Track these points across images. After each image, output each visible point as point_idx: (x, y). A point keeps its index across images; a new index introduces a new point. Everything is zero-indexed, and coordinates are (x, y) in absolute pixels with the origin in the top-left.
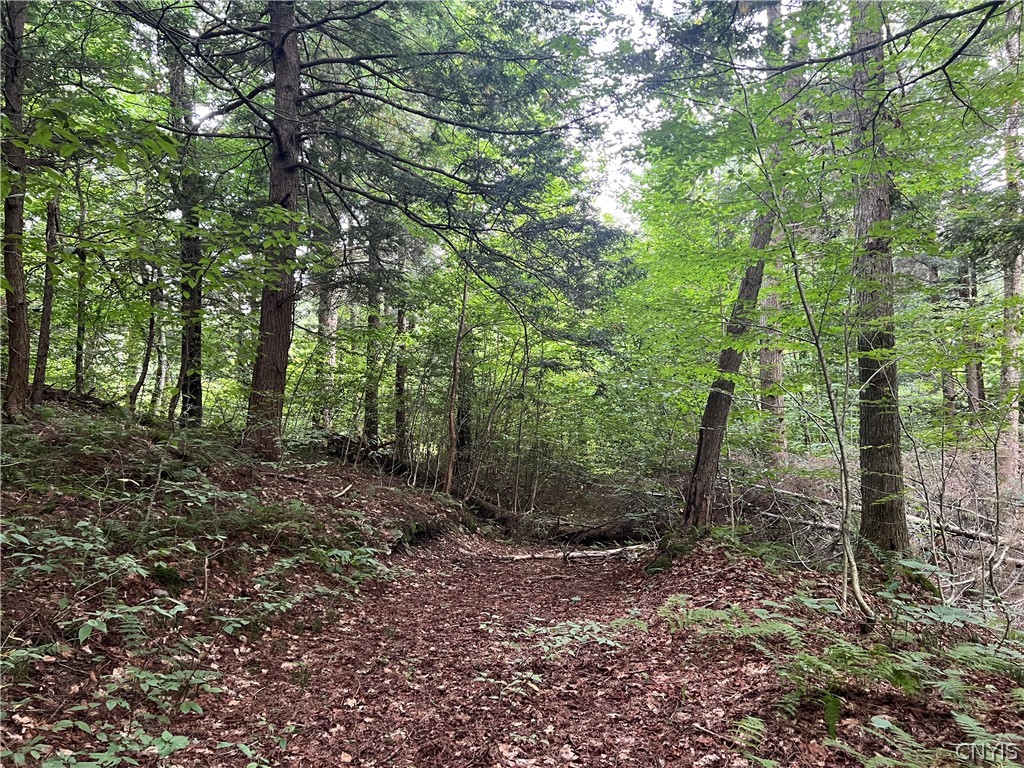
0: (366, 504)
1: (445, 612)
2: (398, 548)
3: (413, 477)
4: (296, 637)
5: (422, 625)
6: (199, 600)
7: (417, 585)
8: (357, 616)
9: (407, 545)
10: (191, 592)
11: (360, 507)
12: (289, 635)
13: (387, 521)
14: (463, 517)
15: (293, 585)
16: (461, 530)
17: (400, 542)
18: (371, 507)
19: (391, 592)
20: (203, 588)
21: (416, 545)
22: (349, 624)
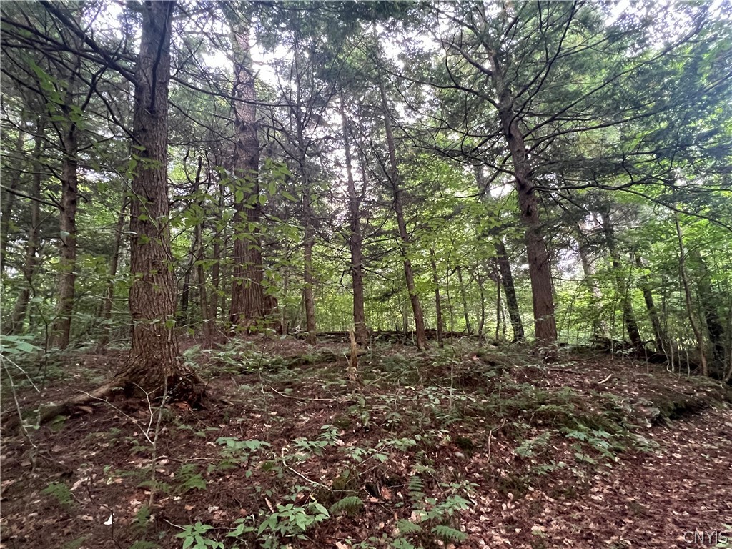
0: (626, 388)
1: (705, 490)
2: (657, 422)
3: (670, 365)
4: (552, 500)
5: (676, 505)
6: (484, 461)
7: (679, 456)
8: (611, 484)
9: (668, 419)
10: (479, 455)
11: (621, 390)
12: (547, 497)
13: (643, 400)
14: (725, 395)
15: (559, 452)
16: (725, 406)
17: (659, 417)
18: (630, 390)
19: (651, 462)
20: (487, 453)
21: (678, 419)
22: (602, 492)
